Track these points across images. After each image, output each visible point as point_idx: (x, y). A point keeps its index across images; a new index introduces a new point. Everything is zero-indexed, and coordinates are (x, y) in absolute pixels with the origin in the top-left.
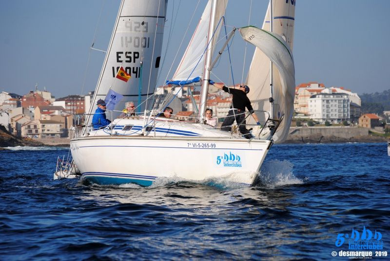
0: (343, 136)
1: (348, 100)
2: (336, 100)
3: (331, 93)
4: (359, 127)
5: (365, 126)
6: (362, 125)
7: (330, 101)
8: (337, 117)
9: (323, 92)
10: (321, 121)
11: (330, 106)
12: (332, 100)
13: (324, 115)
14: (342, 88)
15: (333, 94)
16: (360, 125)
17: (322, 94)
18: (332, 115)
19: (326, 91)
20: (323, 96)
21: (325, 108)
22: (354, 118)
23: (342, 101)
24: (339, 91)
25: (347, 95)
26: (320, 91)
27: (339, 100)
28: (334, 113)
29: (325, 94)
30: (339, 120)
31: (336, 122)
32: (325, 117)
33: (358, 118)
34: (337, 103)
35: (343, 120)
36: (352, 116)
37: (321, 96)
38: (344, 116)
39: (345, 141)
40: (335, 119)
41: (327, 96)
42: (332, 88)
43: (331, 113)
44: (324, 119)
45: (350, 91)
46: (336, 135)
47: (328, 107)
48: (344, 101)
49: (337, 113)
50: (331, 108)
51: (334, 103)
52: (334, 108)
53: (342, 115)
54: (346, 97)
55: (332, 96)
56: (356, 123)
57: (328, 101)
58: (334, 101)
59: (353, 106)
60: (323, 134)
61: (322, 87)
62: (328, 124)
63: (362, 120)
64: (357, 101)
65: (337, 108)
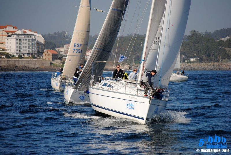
0: (32, 66)
1: (35, 40)
2: (26, 40)
3: (23, 34)
4: (43, 60)
5: (47, 59)
6: (46, 58)
7: (22, 40)
8: (27, 52)
9: (17, 33)
10: (15, 54)
11: (22, 43)
12: (23, 39)
13: (17, 50)
14: (30, 31)
15: (24, 35)
16: (44, 58)
17: (16, 34)
18: (23, 50)
19: (19, 32)
20: (17, 36)
21: (18, 45)
22: (40, 53)
23: (31, 40)
24: (28, 32)
25: (34, 35)
26: (14, 32)
27: (28, 39)
28: (25, 49)
29: (18, 35)
30: (28, 54)
31: (26, 56)
32: (18, 52)
33: (42, 53)
34: (27, 42)
35: (32, 54)
36: (38, 51)
37: (15, 36)
38: (32, 51)
39: (32, 70)
40: (25, 53)
41: (20, 36)
42: (23, 30)
43: (23, 49)
44: (17, 53)
45: (36, 33)
46: (26, 65)
47: (20, 44)
48: (32, 40)
49: (27, 49)
50: (23, 45)
51: (25, 41)
52: (25, 45)
53: (31, 51)
54: (33, 37)
55: (23, 36)
56: (41, 57)
57: (20, 40)
58: (25, 40)
59: (38, 44)
60: (17, 65)
61: (15, 29)
62: (20, 57)
63: (46, 55)
64: (42, 40)
65: (27, 45)
